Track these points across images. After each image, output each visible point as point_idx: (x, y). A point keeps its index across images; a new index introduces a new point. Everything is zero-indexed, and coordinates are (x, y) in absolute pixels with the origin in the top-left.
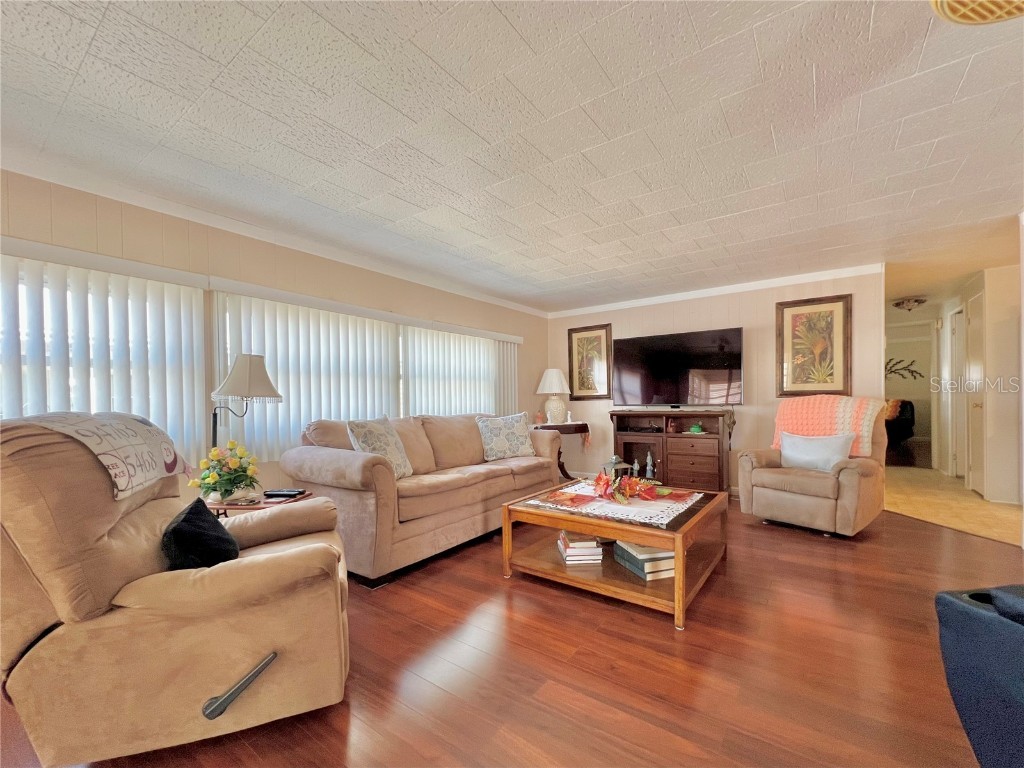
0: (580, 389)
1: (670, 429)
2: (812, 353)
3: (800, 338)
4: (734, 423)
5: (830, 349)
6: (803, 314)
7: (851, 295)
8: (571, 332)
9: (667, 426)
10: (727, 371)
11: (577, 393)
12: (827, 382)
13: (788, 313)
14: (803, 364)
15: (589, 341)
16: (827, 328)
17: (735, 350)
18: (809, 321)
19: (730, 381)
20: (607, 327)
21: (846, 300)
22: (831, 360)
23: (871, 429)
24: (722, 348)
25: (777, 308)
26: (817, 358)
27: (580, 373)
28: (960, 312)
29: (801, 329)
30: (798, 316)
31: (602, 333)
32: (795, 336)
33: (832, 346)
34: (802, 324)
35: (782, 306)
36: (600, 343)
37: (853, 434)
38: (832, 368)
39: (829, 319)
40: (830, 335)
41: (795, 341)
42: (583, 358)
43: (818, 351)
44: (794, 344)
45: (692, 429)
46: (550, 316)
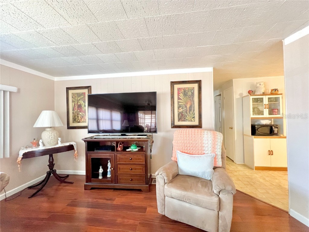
0: (73, 122)
1: (119, 149)
2: (186, 107)
3: (181, 99)
4: (153, 142)
5: (193, 106)
6: (182, 88)
7: (201, 80)
8: (68, 89)
9: (117, 147)
10: (151, 111)
11: (72, 125)
12: (192, 121)
13: (176, 87)
14: (182, 112)
15: (79, 95)
16: (192, 95)
17: (153, 104)
18: (185, 91)
19: (152, 114)
20: (89, 88)
21: (199, 82)
22: (194, 110)
23: (221, 151)
24: (149, 104)
25: (171, 84)
26: (188, 109)
27: (73, 113)
28: (220, 95)
29: (181, 95)
30: (180, 89)
31: (86, 91)
32: (179, 99)
33: (194, 104)
34: (182, 93)
35: (173, 83)
36: (85, 97)
37: (213, 154)
38: (194, 114)
39: (192, 91)
40: (193, 99)
41: (179, 101)
42: (75, 104)
43: (188, 106)
44: (178, 102)
45: (132, 147)
46: (56, 79)
